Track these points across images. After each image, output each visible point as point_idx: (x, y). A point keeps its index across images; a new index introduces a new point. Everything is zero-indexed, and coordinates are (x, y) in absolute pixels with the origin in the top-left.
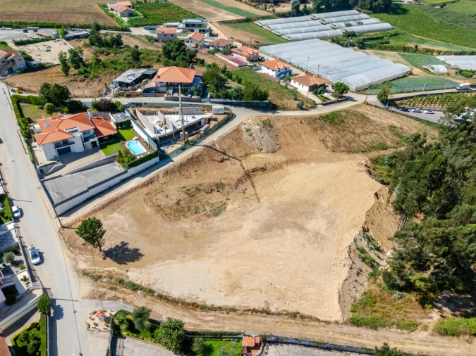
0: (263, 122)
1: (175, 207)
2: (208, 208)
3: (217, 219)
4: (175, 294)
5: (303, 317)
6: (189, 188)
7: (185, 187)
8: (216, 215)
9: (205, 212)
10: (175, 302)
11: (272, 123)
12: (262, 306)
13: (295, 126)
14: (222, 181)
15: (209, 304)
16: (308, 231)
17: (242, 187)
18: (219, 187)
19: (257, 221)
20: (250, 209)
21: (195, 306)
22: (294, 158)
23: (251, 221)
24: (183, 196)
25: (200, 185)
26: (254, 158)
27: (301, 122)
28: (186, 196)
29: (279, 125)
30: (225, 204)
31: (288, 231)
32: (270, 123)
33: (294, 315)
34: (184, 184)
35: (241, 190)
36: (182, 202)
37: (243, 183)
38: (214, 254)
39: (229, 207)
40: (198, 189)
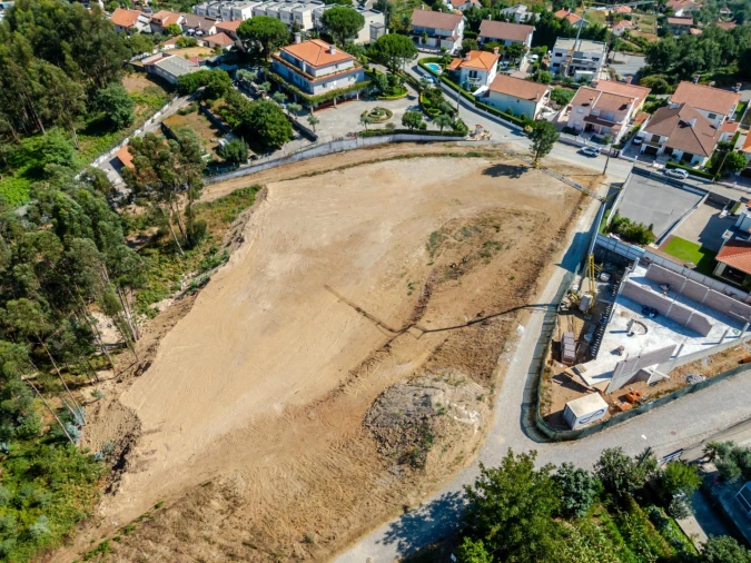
0: (430, 439)
1: (497, 222)
2: (452, 240)
3: (431, 230)
4: (432, 160)
5: (306, 175)
6: (499, 252)
7: (508, 248)
8: (434, 235)
9: (453, 233)
10: (427, 155)
11: (406, 468)
12: (346, 171)
13: (329, 514)
14: (456, 282)
15: (397, 162)
16: (297, 252)
17: (419, 293)
18: (455, 272)
19: (373, 243)
20: (389, 258)
21: (408, 157)
22: (325, 408)
23: (383, 241)
24: (498, 238)
25: (488, 262)
26: (419, 354)
27: (307, 541)
28: (495, 239)
29: (384, 483)
30: (432, 255)
31: (326, 243)
32: (414, 464)
33: (314, 174)
34: (513, 251)
35: (417, 287)
36: (493, 230)
37: (420, 301)
38: (412, 195)
39: (422, 251)
40: (485, 255)
